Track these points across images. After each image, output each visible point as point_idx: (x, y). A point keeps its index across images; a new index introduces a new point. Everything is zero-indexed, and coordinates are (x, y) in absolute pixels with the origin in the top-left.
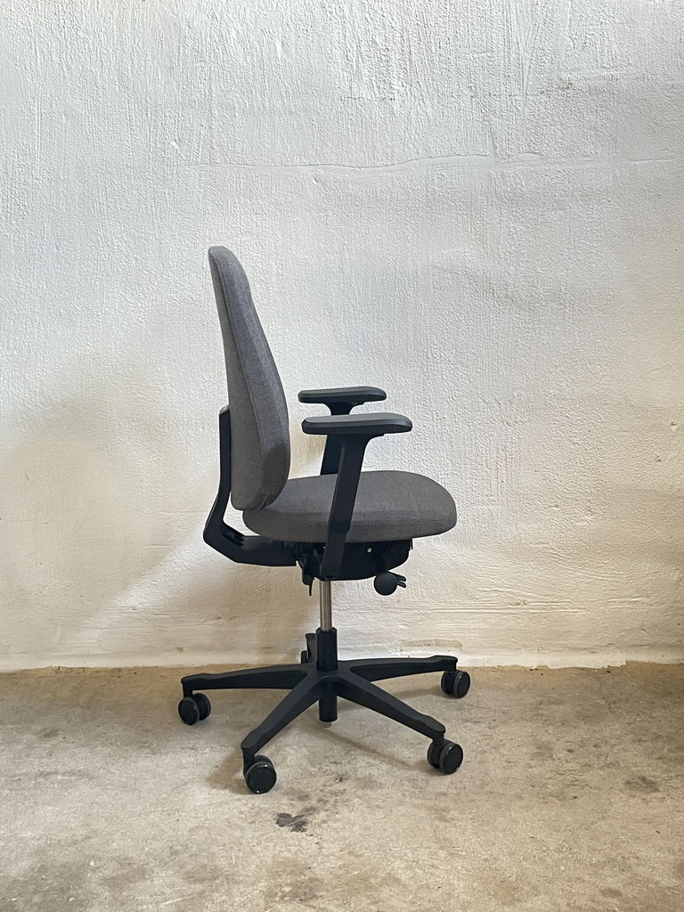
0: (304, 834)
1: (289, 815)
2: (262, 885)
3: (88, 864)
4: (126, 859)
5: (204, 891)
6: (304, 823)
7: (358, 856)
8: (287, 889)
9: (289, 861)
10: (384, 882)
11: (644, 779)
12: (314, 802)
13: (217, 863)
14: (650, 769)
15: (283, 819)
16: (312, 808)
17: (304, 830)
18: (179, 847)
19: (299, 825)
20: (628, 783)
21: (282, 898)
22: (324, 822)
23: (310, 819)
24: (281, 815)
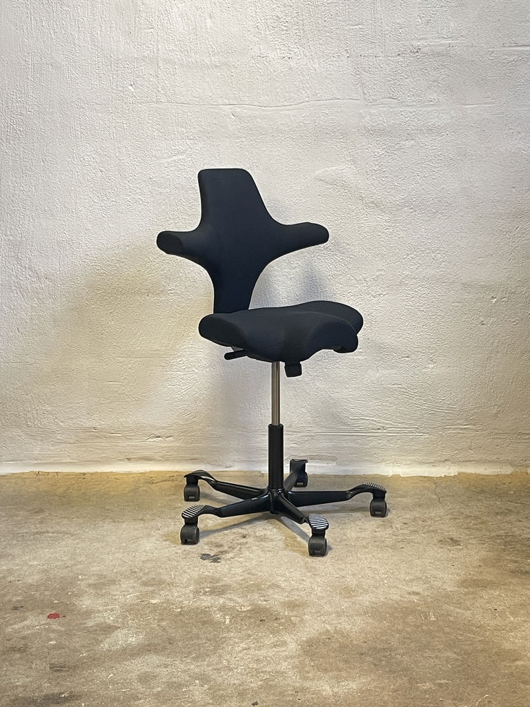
0: (219, 564)
1: (209, 555)
2: (191, 588)
3: (78, 577)
4: (101, 575)
5: (155, 590)
6: (219, 558)
7: (253, 575)
8: (208, 590)
9: (209, 576)
10: (270, 587)
11: (452, 539)
12: (226, 548)
13: (162, 577)
14: (458, 534)
15: (205, 557)
16: (224, 551)
17: (219, 562)
18: (136, 570)
19: (216, 559)
20: (441, 541)
21: (204, 594)
22: (232, 558)
23: (224, 556)
24: (204, 555)
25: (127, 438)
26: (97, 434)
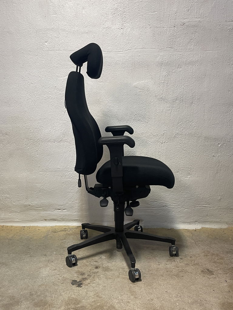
0: (81, 288)
1: (76, 281)
6: (81, 284)
9: (74, 299)
11: (208, 270)
12: (86, 276)
13: (47, 299)
14: (210, 266)
15: (74, 282)
16: (85, 278)
17: (81, 287)
19: (79, 284)
20: (202, 271)
22: (89, 284)
23: (84, 282)
25: (45, 210)
26: (30, 208)
